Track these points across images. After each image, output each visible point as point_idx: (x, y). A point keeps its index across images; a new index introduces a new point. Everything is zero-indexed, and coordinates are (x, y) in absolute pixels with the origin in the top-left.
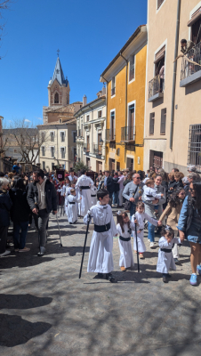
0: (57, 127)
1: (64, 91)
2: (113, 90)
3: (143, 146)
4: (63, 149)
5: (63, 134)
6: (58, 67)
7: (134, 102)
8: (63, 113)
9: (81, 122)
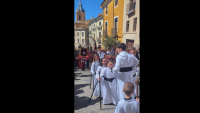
0: (80, 30)
1: (83, 15)
2: (107, 12)
3: (122, 37)
4: (83, 40)
5: (83, 33)
6: (80, 4)
7: (117, 17)
8: (83, 24)
9: (91, 28)
